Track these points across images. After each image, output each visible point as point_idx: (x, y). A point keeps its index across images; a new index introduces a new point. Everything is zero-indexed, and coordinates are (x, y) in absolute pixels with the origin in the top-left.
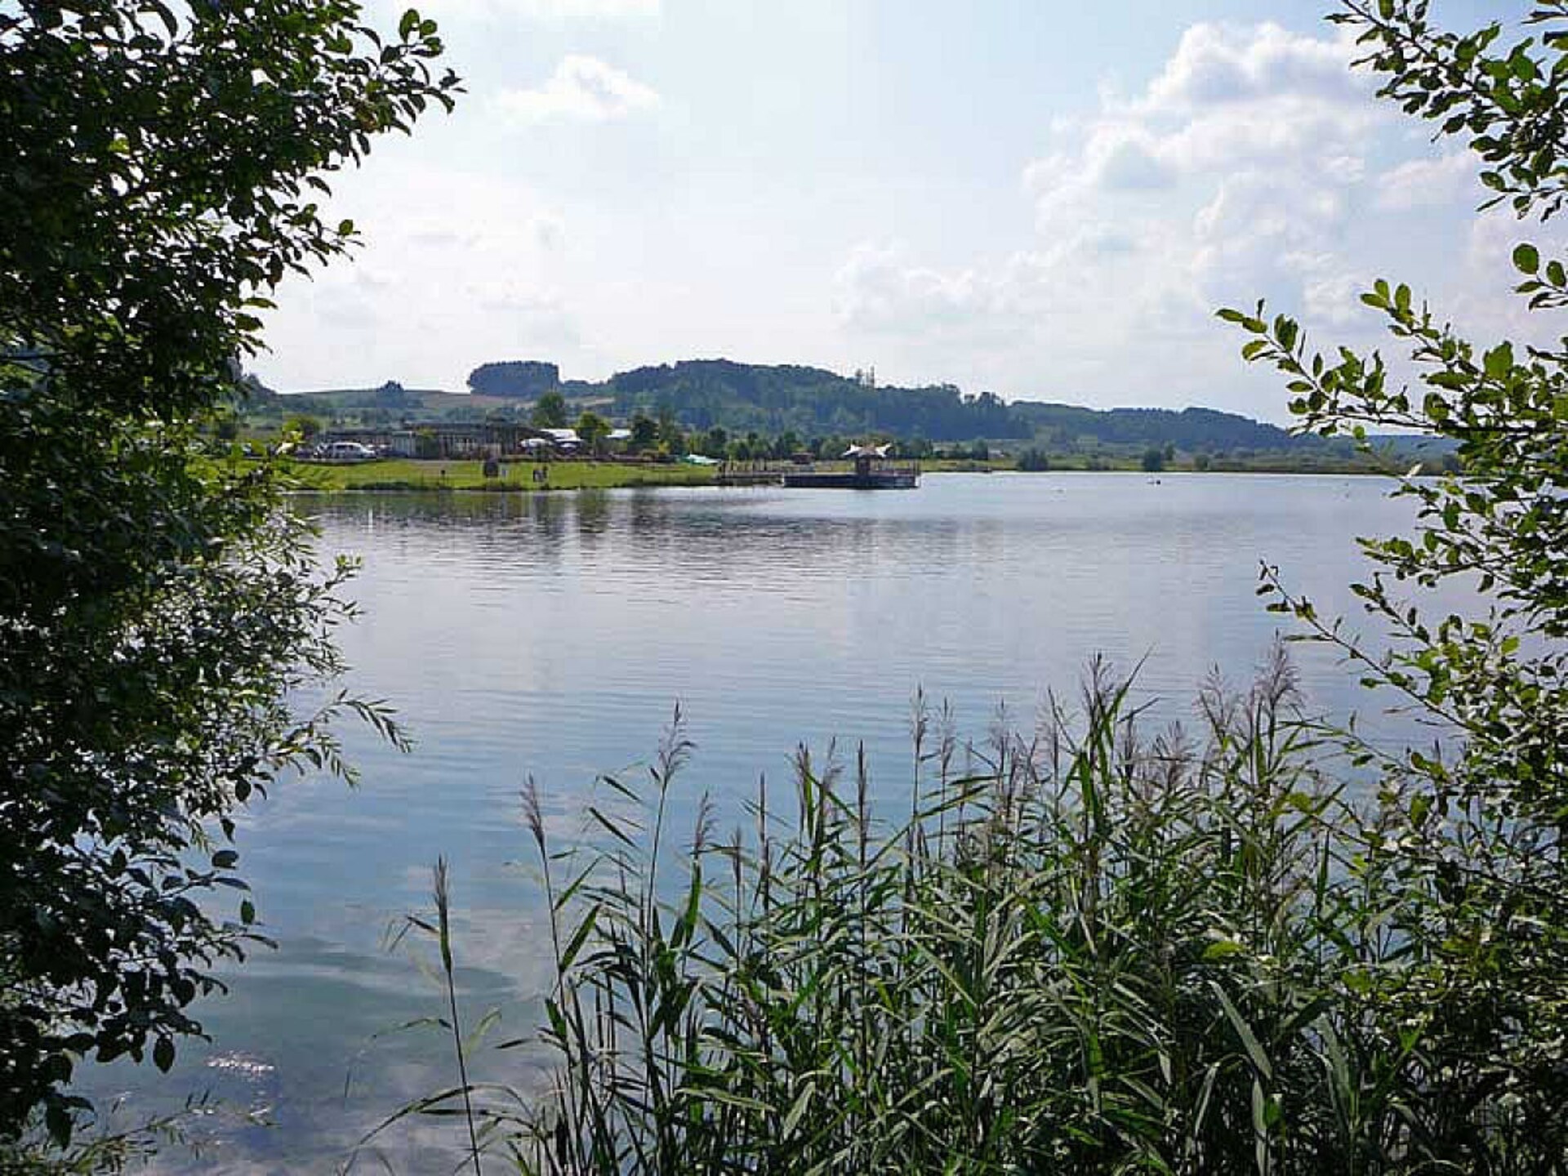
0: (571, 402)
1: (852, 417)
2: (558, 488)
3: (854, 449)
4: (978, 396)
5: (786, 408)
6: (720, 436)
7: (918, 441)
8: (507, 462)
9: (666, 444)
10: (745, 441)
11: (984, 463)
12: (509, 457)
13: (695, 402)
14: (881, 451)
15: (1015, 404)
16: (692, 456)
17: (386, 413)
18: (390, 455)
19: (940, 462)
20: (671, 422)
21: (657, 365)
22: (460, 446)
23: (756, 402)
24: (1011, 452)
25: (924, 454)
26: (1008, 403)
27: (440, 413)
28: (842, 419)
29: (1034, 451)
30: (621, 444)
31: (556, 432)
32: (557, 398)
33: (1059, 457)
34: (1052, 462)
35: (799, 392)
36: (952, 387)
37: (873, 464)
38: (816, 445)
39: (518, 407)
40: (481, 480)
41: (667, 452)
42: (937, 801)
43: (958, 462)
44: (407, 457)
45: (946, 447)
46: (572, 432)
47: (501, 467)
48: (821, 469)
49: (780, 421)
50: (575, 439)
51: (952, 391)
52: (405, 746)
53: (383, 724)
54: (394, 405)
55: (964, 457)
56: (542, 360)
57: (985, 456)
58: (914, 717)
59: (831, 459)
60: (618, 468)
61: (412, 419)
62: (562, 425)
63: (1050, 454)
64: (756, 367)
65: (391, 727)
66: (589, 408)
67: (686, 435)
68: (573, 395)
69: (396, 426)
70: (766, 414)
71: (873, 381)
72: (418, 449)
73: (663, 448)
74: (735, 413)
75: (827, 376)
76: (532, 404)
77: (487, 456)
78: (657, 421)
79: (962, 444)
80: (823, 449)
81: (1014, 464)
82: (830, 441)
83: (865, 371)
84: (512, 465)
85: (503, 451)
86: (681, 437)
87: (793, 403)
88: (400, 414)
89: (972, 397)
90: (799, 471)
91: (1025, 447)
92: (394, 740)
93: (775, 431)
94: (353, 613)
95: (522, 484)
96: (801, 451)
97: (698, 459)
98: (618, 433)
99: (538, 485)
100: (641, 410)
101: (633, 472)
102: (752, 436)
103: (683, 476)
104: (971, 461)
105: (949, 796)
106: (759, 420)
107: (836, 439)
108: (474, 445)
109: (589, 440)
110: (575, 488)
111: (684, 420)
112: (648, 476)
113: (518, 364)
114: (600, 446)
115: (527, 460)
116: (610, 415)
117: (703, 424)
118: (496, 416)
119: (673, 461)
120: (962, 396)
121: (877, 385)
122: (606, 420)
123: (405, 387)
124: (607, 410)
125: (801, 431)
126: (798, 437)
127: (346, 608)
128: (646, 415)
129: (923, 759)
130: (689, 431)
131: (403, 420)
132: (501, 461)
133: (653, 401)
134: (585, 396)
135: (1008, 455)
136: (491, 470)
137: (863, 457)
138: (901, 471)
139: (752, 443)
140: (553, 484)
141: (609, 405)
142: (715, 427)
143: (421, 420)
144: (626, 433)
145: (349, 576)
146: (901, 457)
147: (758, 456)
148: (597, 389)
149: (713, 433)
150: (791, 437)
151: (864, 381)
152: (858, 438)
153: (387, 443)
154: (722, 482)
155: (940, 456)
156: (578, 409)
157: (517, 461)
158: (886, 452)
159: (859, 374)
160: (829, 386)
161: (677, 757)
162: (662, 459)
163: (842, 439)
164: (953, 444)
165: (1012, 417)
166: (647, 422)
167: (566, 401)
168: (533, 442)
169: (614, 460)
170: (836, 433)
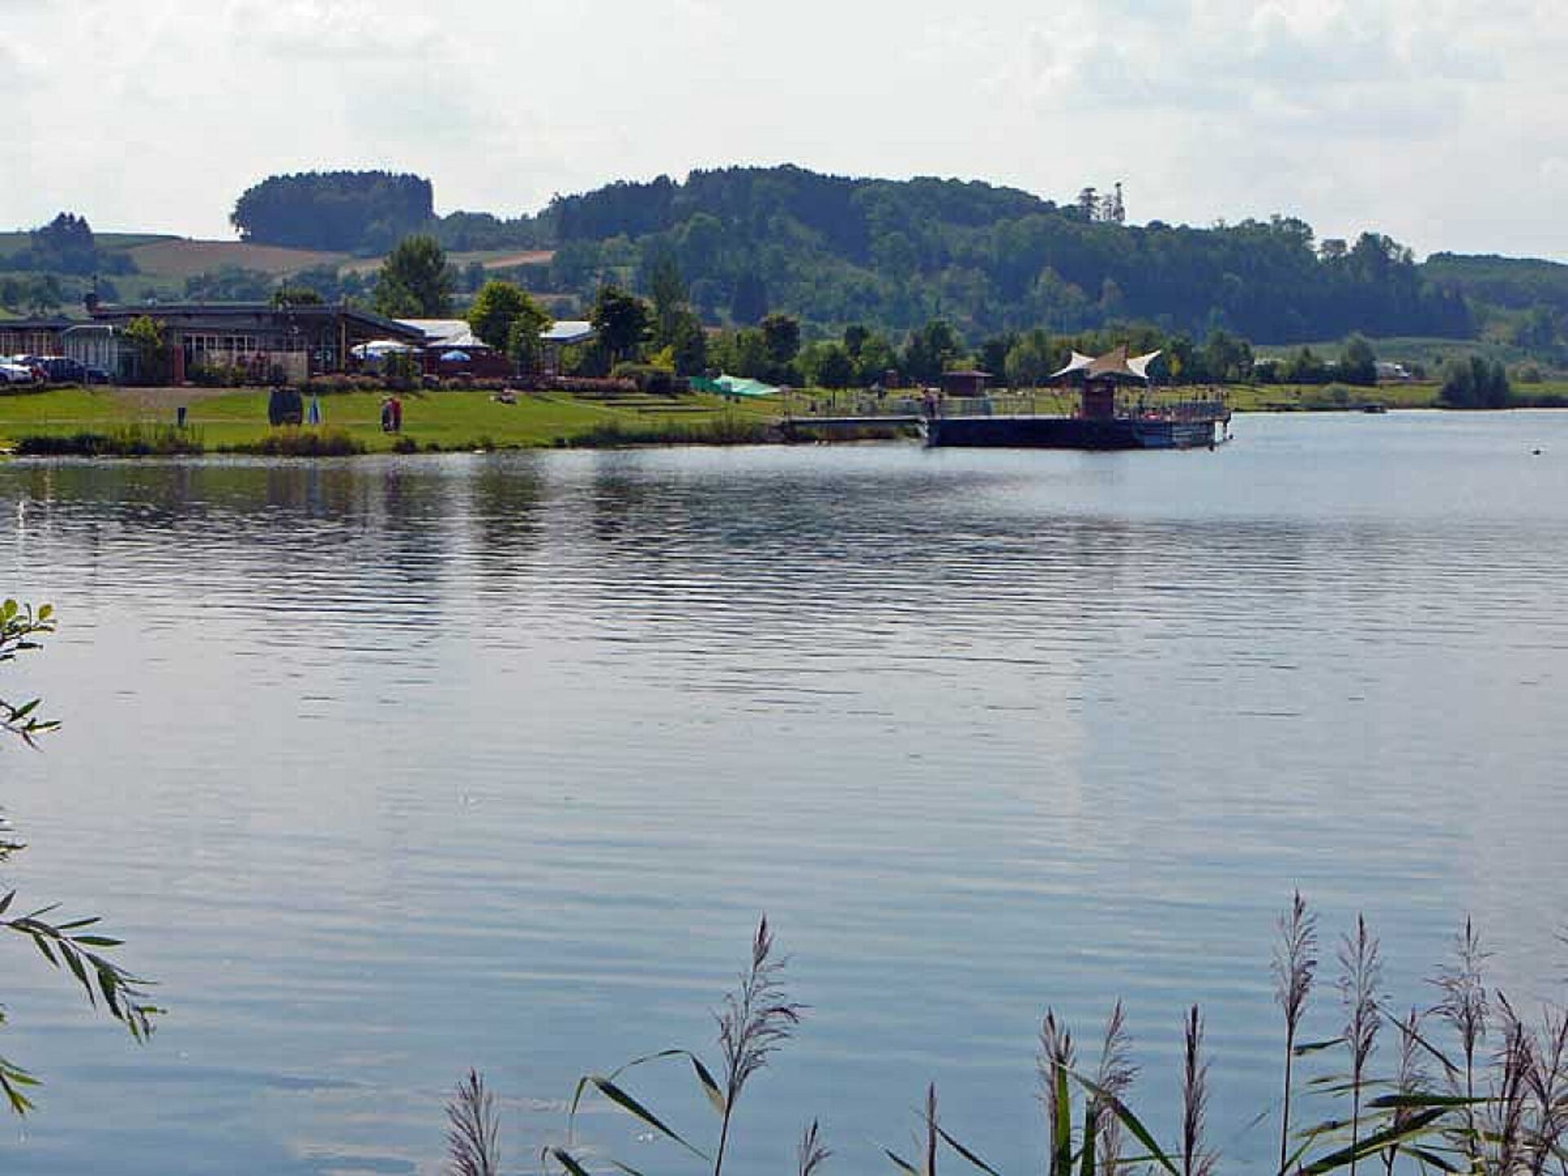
0: (459, 262)
1: (1074, 291)
2: (434, 448)
3: (1078, 361)
4: (1351, 244)
5: (927, 271)
6: (784, 335)
7: (1220, 341)
8: (322, 390)
9: (668, 351)
10: (840, 344)
11: (1368, 392)
12: (325, 380)
13: (732, 260)
14: (1138, 366)
15: (1434, 258)
16: (725, 378)
17: (51, 282)
18: (65, 376)
19: (1268, 389)
20: (679, 306)
21: (646, 178)
22: (217, 358)
23: (862, 258)
24: (1428, 364)
25: (1232, 371)
26: (1420, 258)
27: (173, 285)
28: (1052, 298)
29: (1477, 363)
30: (570, 353)
31: (430, 327)
32: (429, 251)
33: (1533, 377)
34: (1521, 388)
35: (958, 238)
36: (1295, 223)
37: (1121, 394)
38: (994, 355)
39: (343, 272)
40: (264, 431)
41: (668, 368)
42: (1339, 1141)
43: (1307, 390)
44: (100, 379)
45: (1280, 357)
46: (463, 325)
47: (307, 401)
48: (1007, 406)
49: (917, 300)
50: (468, 340)
51: (1295, 233)
52: (140, 1021)
53: (91, 971)
54: (73, 266)
55: (1319, 376)
56: (397, 170)
57: (1366, 376)
58: (1286, 959)
59: (1027, 384)
60: (565, 403)
61: (114, 298)
62: (440, 311)
63: (1516, 371)
64: (865, 182)
65: (108, 979)
66: (498, 275)
67: (712, 332)
68: (463, 246)
69: (78, 312)
70: (885, 286)
71: (1120, 211)
72: (126, 362)
73: (662, 362)
74: (818, 285)
75: (1017, 203)
76: (378, 265)
77: (278, 378)
78: (648, 303)
79: (1316, 350)
80: (1010, 362)
81: (1433, 393)
82: (1026, 346)
83: (1104, 190)
84: (332, 400)
85: (313, 366)
86: (702, 337)
87: (945, 260)
88: (85, 286)
89: (1341, 244)
90: (957, 409)
91: (1461, 354)
92: (116, 1011)
93: (904, 324)
94: (31, 726)
95: (355, 436)
96: (965, 366)
97: (740, 385)
98: (563, 329)
99: (390, 440)
100: (610, 277)
101: (594, 413)
102: (856, 336)
103: (704, 421)
104: (1335, 386)
105: (1365, 1133)
106: (870, 298)
107: (1039, 338)
108: (250, 355)
109: (500, 341)
110: (471, 448)
111: (708, 300)
112: (628, 419)
113: (343, 180)
114: (525, 356)
115: (363, 387)
116: (542, 289)
117: (747, 309)
118: (299, 291)
119: (685, 390)
120: (1317, 244)
121: (1127, 223)
122: (535, 300)
123: (95, 229)
124: (537, 278)
125: (959, 322)
126: (955, 335)
127: (16, 715)
128: (625, 290)
129: (1301, 1050)
130: (717, 322)
131: (91, 300)
132: (308, 389)
133: (638, 259)
134: (489, 247)
135: (1419, 374)
136: (284, 409)
137: (1099, 380)
138: (1183, 409)
139: (855, 351)
140: (422, 438)
141: (542, 270)
142: (774, 314)
143: (130, 299)
144: (584, 327)
145: (21, 646)
146: (1182, 380)
147: (865, 380)
148: (518, 233)
149: (768, 326)
150: (939, 336)
151: (1099, 214)
152: (1088, 335)
153: (58, 351)
154: (791, 434)
155: (1267, 375)
156: (475, 276)
157: (343, 389)
158: (1149, 369)
159: (1088, 196)
160: (1023, 226)
161: (752, 1045)
162: (659, 385)
163: (1053, 340)
164: (1299, 349)
165: (1428, 288)
166: (628, 302)
167: (450, 259)
168: (378, 347)
169: (556, 387)
170: (1044, 327)
